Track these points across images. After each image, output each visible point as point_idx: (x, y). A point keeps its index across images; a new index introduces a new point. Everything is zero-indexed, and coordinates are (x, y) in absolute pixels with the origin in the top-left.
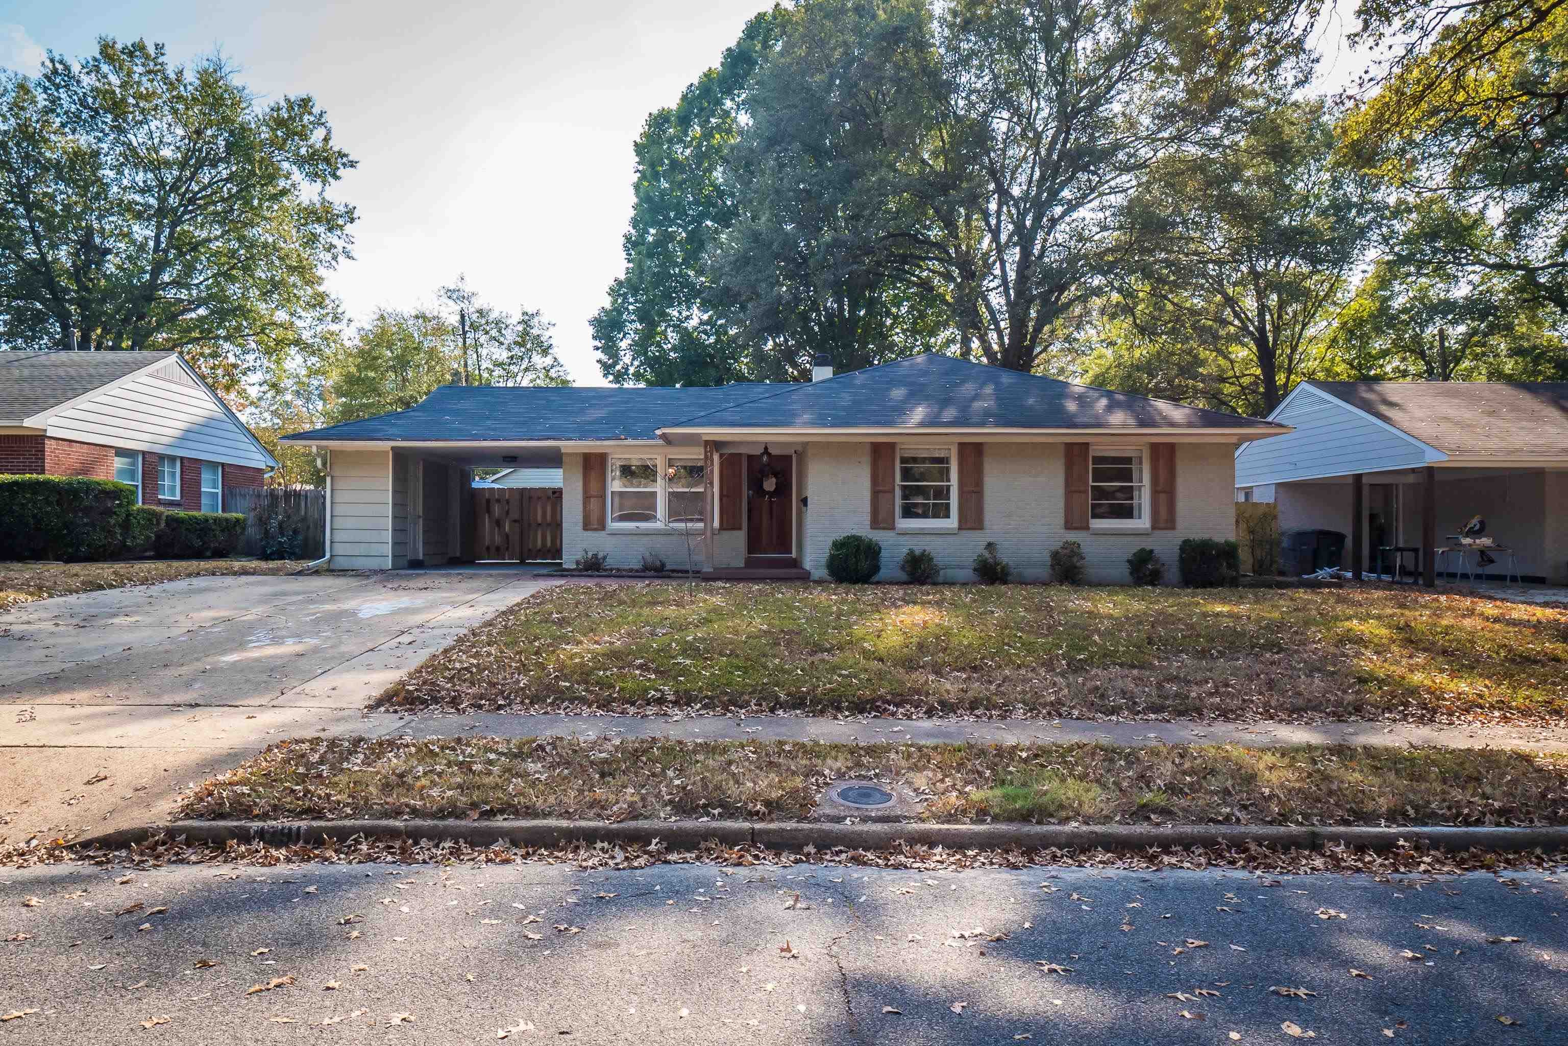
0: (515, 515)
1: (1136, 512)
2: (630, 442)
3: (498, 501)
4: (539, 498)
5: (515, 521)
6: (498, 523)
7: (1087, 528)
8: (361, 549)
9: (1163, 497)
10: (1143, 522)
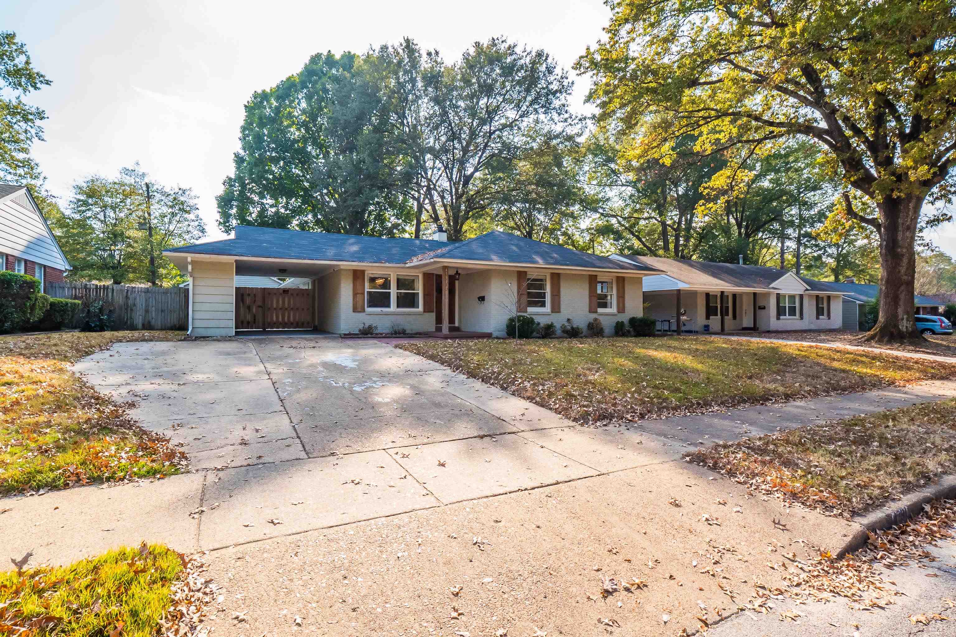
0: (259, 303)
1: (609, 305)
2: (387, 265)
3: (249, 295)
4: (275, 294)
5: (259, 307)
6: (249, 308)
7: (596, 312)
8: (212, 324)
9: (621, 299)
10: (613, 310)
